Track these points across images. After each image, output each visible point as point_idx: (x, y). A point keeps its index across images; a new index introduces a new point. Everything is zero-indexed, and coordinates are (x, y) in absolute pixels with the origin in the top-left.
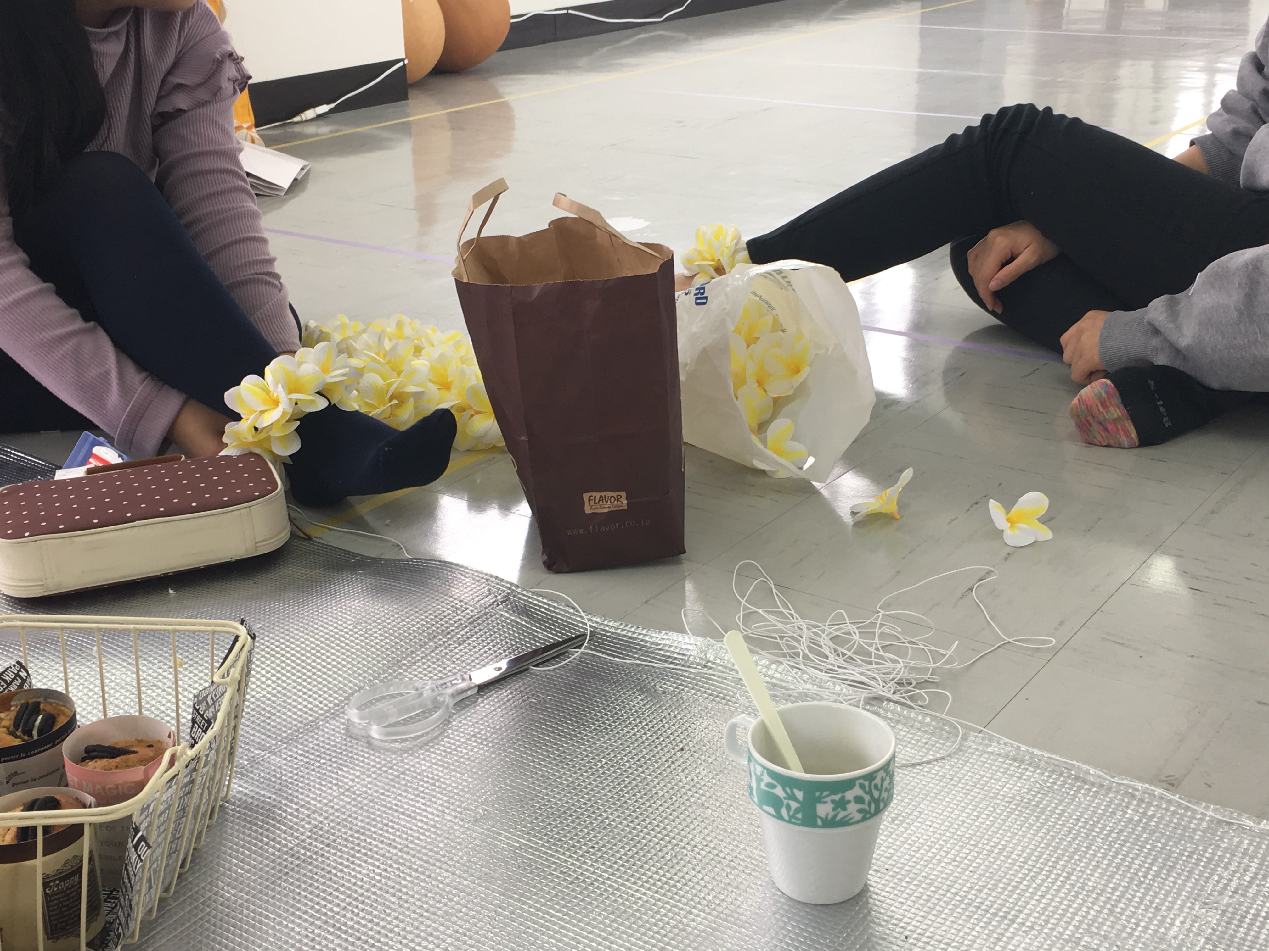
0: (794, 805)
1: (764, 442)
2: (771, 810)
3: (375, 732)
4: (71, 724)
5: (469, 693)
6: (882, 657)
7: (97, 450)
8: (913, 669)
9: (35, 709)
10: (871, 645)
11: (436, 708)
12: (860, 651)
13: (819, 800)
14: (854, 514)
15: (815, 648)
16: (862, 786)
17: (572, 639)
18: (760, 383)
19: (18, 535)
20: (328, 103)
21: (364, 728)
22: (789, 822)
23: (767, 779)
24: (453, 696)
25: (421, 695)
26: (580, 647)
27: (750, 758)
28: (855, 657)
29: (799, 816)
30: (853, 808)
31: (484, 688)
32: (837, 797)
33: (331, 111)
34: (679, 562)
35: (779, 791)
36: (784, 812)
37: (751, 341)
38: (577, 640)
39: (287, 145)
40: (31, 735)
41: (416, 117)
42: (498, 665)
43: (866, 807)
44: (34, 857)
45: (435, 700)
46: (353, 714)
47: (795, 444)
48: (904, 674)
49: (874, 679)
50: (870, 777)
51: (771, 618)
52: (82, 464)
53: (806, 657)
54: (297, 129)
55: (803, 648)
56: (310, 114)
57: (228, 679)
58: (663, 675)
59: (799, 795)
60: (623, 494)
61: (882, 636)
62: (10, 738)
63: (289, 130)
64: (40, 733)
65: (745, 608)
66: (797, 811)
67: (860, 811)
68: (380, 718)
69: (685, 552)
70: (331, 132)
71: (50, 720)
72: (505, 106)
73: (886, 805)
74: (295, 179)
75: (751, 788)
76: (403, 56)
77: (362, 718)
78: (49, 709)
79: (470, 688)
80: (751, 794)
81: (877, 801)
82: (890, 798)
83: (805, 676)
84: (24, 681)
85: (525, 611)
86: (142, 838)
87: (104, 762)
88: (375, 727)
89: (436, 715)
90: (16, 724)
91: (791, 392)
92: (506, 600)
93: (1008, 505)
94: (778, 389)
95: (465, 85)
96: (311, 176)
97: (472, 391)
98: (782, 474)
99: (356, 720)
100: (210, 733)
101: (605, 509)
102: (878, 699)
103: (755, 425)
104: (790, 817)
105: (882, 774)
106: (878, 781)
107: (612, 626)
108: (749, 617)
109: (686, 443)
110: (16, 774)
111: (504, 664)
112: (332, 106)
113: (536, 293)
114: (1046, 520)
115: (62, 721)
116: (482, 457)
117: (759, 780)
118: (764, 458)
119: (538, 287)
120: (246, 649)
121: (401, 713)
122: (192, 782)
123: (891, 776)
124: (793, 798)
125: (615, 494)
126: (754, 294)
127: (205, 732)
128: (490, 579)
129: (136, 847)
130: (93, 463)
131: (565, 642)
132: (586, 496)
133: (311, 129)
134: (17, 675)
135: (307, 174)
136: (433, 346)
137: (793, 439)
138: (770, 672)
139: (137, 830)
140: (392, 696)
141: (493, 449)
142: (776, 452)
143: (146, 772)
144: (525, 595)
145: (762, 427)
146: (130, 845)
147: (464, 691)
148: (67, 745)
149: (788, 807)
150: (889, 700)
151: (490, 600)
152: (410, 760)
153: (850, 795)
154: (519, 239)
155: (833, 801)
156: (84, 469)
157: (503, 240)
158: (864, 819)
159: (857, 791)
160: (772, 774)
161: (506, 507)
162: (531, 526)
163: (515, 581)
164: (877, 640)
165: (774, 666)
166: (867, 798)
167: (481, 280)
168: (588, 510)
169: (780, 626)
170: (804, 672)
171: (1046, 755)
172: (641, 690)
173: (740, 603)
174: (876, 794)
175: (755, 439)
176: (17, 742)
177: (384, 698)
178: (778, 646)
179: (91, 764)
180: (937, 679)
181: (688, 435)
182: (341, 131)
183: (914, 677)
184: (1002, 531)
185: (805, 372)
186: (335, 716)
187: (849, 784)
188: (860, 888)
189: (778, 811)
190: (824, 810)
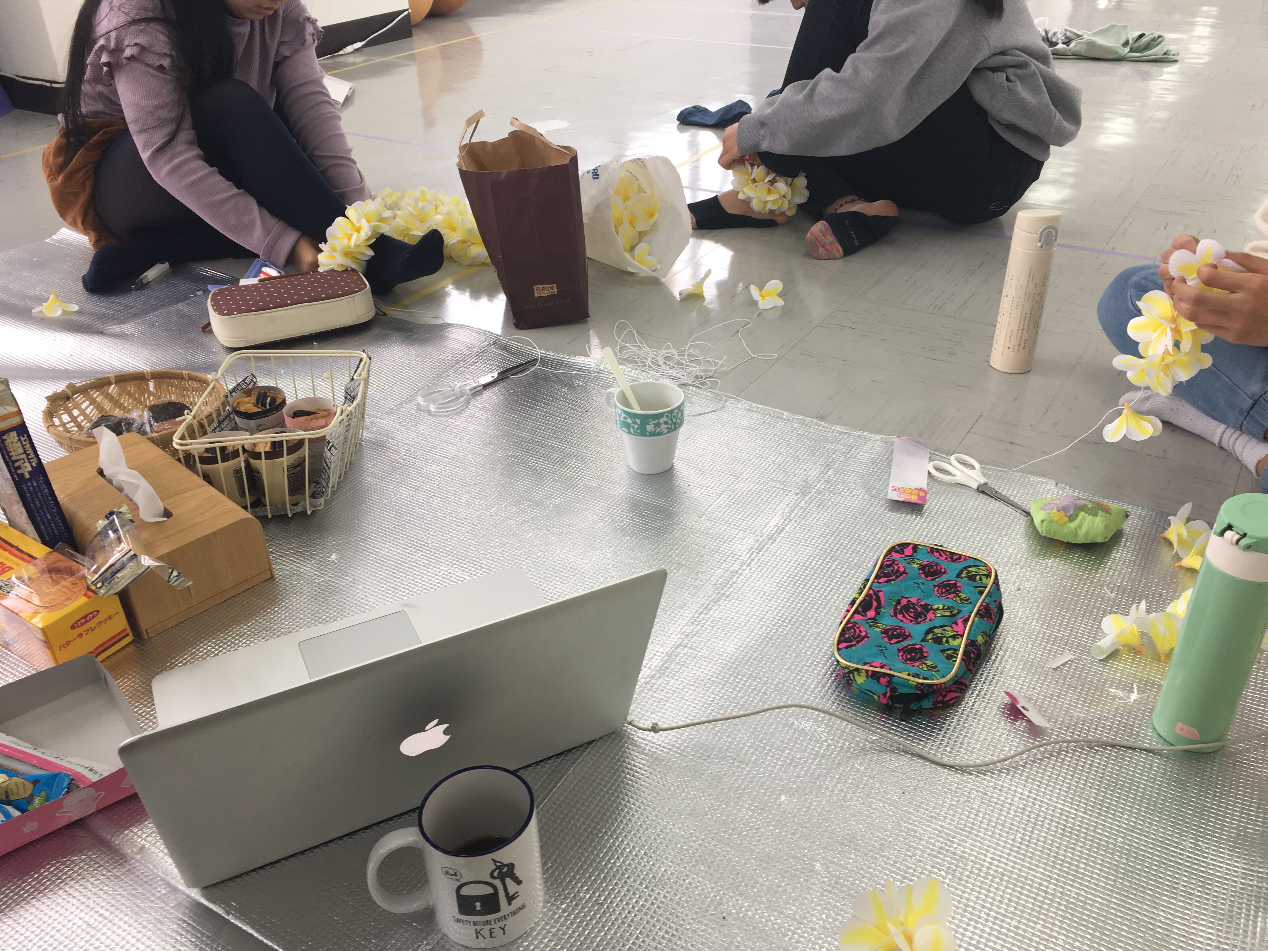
0: (636, 426)
1: (633, 256)
2: (626, 430)
3: (432, 408)
4: (284, 402)
5: (479, 389)
6: (689, 366)
7: (264, 269)
8: (703, 371)
9: (265, 396)
10: (683, 360)
11: (462, 396)
12: (679, 363)
13: (648, 423)
14: (680, 294)
15: (655, 362)
16: (667, 416)
17: (530, 362)
18: (631, 223)
19: (230, 313)
20: (361, 41)
21: (427, 407)
22: (634, 435)
23: (623, 415)
24: (470, 390)
25: (454, 390)
26: (535, 365)
27: (616, 406)
28: (675, 366)
29: (639, 431)
30: (663, 427)
31: (486, 386)
32: (656, 422)
33: (364, 46)
34: (586, 322)
35: (629, 420)
36: (631, 430)
37: (626, 199)
38: (533, 362)
39: (337, 71)
40: (265, 407)
41: (418, 51)
42: (493, 375)
43: (669, 426)
44: (283, 457)
45: (461, 392)
46: (420, 400)
47: (650, 257)
48: (699, 373)
49: (683, 376)
50: (671, 412)
51: (633, 348)
52: (256, 276)
53: (650, 366)
54: (342, 59)
55: (648, 362)
56: (350, 49)
57: (361, 377)
58: (577, 377)
59: (638, 421)
60: (555, 286)
61: (689, 355)
62: (255, 408)
63: (338, 60)
64: (270, 405)
65: (620, 344)
66: (637, 429)
67: (667, 428)
68: (434, 401)
69: (589, 316)
70: (364, 61)
71: (273, 400)
72: (477, 41)
73: (680, 426)
74: (347, 96)
75: (616, 421)
76: (408, 7)
77: (425, 401)
78: (272, 395)
79: (479, 386)
80: (617, 424)
81: (675, 424)
82: (682, 422)
83: (649, 376)
84: (255, 383)
85: (505, 348)
86: (332, 446)
87: (305, 417)
88: (432, 405)
89: (462, 399)
90: (257, 401)
91: (648, 228)
92: (495, 343)
93: (761, 288)
94: (641, 226)
95: (448, 26)
96: (356, 93)
97: (469, 231)
98: (643, 275)
99: (422, 403)
100: (355, 403)
101: (546, 294)
102: (685, 385)
103: (628, 247)
104: (635, 432)
105: (676, 411)
106: (675, 414)
107: (551, 355)
108: (622, 348)
109: (588, 258)
110: (260, 425)
111: (496, 375)
112: (364, 43)
113: (503, 175)
114: (781, 295)
115: (279, 401)
116: (477, 269)
117: (620, 416)
118: (633, 266)
119: (504, 172)
120: (367, 364)
121: (444, 398)
122: (349, 425)
123: (682, 412)
124: (635, 423)
125: (550, 286)
126: (627, 171)
127: (352, 403)
128: (485, 332)
129: (329, 450)
130: (262, 276)
131: (527, 363)
132: (535, 287)
133: (351, 59)
134: (252, 380)
135: (353, 91)
136: (444, 205)
137: (649, 255)
138: (632, 374)
139: (329, 443)
140: (439, 391)
141: (483, 264)
142: (640, 263)
143: (326, 421)
144: (505, 341)
145: (632, 248)
146: (326, 450)
147: (476, 388)
148: (285, 410)
149: (633, 428)
150: (690, 385)
151: (486, 343)
152: (450, 420)
153: (662, 421)
154: (492, 143)
155: (654, 424)
156: (257, 279)
157: (483, 144)
158: (669, 432)
159: (665, 419)
160: (625, 412)
161: (491, 295)
162: (507, 304)
163: (499, 334)
164: (686, 357)
165: (633, 371)
166: (670, 422)
167: (472, 169)
168: (536, 295)
169: (638, 352)
170: (649, 373)
171: (764, 407)
172: (566, 386)
173: (618, 342)
174: (674, 420)
175: (627, 255)
176: (259, 410)
177: (435, 392)
178: (636, 362)
179: (298, 419)
180: (716, 375)
181: (589, 253)
182: (373, 60)
183: (704, 374)
184: (757, 302)
185: (656, 216)
186: (410, 401)
187: (661, 415)
188: (670, 466)
189: (629, 429)
190: (650, 428)
